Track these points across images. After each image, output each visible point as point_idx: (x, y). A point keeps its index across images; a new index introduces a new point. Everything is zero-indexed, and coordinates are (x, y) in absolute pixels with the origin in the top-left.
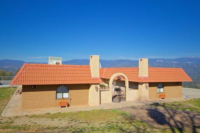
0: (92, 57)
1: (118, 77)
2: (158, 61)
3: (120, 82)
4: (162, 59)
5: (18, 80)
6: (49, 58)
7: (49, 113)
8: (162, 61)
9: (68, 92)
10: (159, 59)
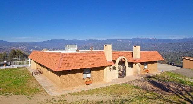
0: (106, 46)
1: (121, 60)
2: (118, 41)
3: (122, 63)
4: (121, 40)
5: (59, 67)
6: (68, 45)
7: (84, 91)
8: (121, 41)
9: (90, 73)
10: (119, 39)
